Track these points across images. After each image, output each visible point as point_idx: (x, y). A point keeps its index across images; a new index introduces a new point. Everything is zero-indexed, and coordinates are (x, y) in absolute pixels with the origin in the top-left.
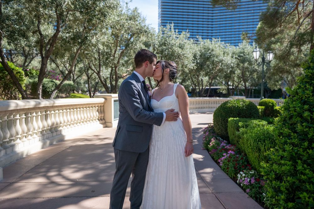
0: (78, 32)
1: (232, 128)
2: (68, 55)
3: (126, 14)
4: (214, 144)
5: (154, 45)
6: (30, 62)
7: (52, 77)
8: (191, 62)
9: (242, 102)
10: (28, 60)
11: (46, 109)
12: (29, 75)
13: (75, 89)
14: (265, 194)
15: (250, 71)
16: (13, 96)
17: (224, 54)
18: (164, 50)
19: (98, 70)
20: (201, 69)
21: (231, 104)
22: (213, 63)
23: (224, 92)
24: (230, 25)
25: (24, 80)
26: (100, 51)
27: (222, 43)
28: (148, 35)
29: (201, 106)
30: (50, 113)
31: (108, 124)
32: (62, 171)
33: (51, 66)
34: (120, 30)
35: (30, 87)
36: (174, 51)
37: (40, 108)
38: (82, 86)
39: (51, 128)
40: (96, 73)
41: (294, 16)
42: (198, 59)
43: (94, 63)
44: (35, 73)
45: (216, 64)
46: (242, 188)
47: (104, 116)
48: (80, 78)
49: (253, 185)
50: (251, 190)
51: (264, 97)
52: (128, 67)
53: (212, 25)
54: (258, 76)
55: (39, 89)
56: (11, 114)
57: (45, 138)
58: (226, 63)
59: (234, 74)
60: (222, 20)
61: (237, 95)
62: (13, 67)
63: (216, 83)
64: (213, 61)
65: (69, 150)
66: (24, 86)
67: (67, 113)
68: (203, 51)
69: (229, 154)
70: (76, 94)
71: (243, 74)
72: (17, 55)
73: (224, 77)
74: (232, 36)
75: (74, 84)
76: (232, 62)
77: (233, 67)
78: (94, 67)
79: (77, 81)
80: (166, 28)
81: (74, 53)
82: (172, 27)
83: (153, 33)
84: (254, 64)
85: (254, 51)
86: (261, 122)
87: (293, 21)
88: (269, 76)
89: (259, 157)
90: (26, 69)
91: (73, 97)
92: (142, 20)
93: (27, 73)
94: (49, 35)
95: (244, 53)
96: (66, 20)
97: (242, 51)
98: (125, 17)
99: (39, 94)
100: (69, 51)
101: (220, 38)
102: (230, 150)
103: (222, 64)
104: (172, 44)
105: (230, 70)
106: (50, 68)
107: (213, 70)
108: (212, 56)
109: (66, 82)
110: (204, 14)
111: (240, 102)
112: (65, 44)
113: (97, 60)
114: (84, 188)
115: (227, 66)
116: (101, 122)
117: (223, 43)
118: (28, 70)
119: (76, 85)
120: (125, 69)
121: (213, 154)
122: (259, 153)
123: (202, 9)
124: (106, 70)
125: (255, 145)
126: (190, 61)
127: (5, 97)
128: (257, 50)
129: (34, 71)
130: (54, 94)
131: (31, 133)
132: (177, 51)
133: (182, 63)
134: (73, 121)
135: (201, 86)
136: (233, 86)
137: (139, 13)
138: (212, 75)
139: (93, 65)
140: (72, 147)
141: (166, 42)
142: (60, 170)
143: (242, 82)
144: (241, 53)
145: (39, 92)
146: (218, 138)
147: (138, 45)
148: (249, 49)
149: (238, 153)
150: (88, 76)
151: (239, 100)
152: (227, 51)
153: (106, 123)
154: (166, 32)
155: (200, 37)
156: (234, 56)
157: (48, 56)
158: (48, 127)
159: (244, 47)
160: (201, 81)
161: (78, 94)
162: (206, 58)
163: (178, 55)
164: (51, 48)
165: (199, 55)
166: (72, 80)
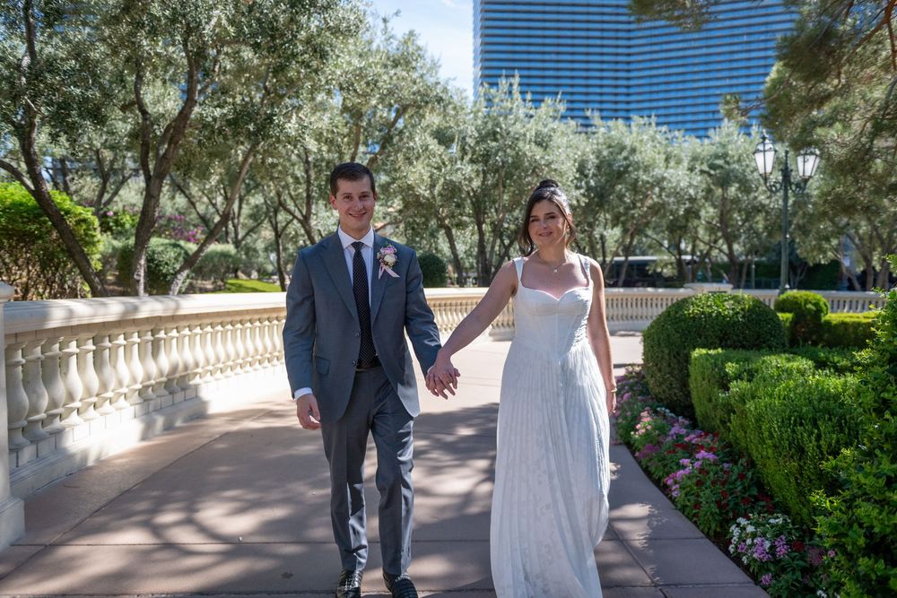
0: (247, 103)
1: (704, 379)
2: (219, 170)
3: (382, 49)
4: (649, 427)
5: (464, 138)
6: (116, 193)
7: (176, 234)
8: (569, 186)
9: (732, 302)
10: (111, 188)
11: (155, 323)
12: (114, 228)
13: (241, 265)
14: (824, 591)
15: (745, 210)
16: (66, 286)
17: (667, 160)
18: (493, 151)
19: (304, 213)
20: (601, 205)
21: (698, 306)
22: (634, 187)
23: (667, 272)
25: (98, 241)
26: (310, 159)
27: (659, 128)
28: (445, 110)
30: (165, 336)
32: (197, 511)
33: (174, 204)
34: (365, 97)
35: (116, 263)
36: (520, 153)
37: (135, 322)
38: (260, 259)
39: (169, 380)
40: (299, 221)
41: (879, 43)
42: (590, 175)
43: (293, 193)
44: (130, 222)
45: (644, 190)
46: (746, 569)
48: (255, 236)
49: (783, 563)
50: (776, 576)
51: (789, 284)
52: (389, 204)
53: (628, 79)
54: (769, 225)
55: (138, 266)
56: (52, 342)
57: (151, 408)
58: (675, 188)
59: (695, 218)
61: (704, 280)
62: (68, 204)
63: (641, 245)
64: (637, 180)
65: (220, 446)
66: (99, 260)
67: (214, 335)
68: (605, 153)
69: (698, 460)
70: (242, 280)
71: (724, 218)
72: (79, 173)
73: (668, 228)
74: (688, 110)
75: (238, 252)
76: (690, 185)
77: (696, 199)
78: (292, 204)
79: (245, 245)
80: (498, 91)
81: (237, 163)
82: (515, 87)
83: (459, 104)
84: (757, 188)
85: (757, 151)
86: (795, 361)
87: (876, 59)
88: (801, 222)
89: (801, 474)
90: (105, 213)
91: (233, 288)
92: (428, 66)
93: (108, 223)
94: (166, 116)
95: (725, 156)
96: (214, 71)
97: (720, 151)
98: (381, 59)
99: (138, 281)
100: (222, 160)
101: (656, 116)
102: (702, 447)
103: (662, 189)
104: (516, 133)
105: (687, 206)
106: (170, 210)
107: (635, 207)
108: (631, 169)
109: (215, 247)
110: (605, 50)
111: (726, 300)
112: (210, 139)
113: (300, 183)
114: (261, 565)
115: (675, 197)
117: (664, 128)
118: (111, 213)
119: (244, 257)
120: (381, 208)
121: (647, 458)
122: (800, 460)
123: (598, 34)
124: (327, 211)
125: (785, 436)
126: (569, 183)
127: (45, 289)
128: (767, 147)
129: (128, 218)
130: (180, 283)
131: (109, 394)
132: (529, 154)
134: (232, 358)
135: (601, 254)
136: (693, 253)
137: (419, 48)
138: (632, 223)
139: (291, 197)
140: (227, 434)
141: (498, 130)
142: (191, 507)
143: (721, 241)
144: (717, 157)
145: (138, 275)
146: (659, 409)
147: (417, 139)
148: (740, 146)
149: (725, 459)
150: (275, 229)
151: (723, 297)
152: (675, 152)
154: (496, 100)
155: (597, 114)
156: (698, 168)
157: (161, 174)
158: (162, 375)
159: (725, 140)
160: (600, 241)
161: (249, 282)
162: (615, 173)
163: (534, 165)
164: (172, 150)
165: (593, 164)
166: (232, 242)
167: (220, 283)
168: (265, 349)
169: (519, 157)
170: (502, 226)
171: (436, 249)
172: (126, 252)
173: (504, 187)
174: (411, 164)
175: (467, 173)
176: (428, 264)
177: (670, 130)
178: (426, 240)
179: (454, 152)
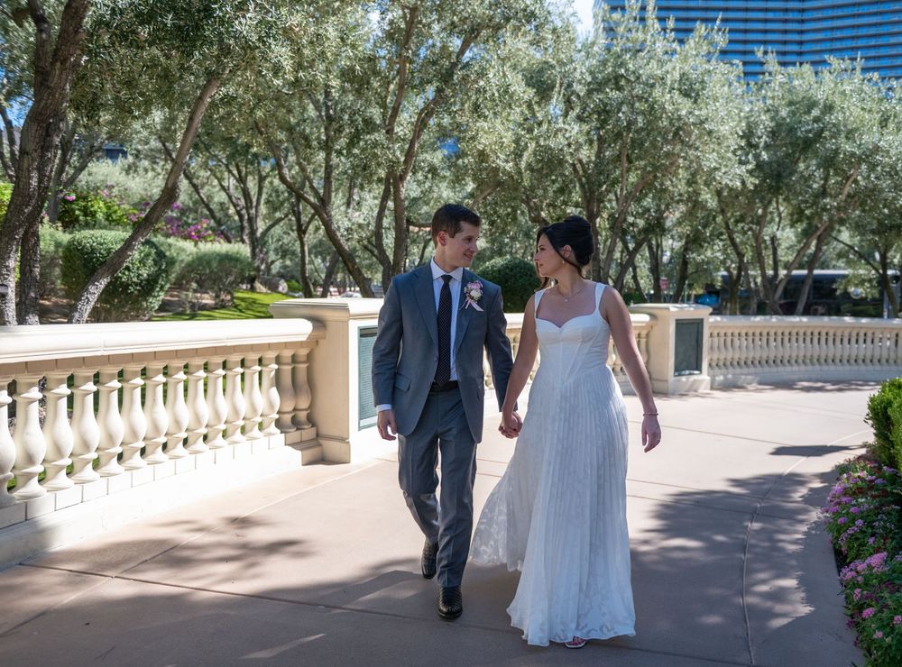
5: (570, 85)
8: (730, 159)
18: (615, 103)
20: (776, 191)
22: (829, 162)
27: (869, 75)
31: (332, 447)
36: (656, 107)
42: (762, 145)
44: (105, 210)
45: (845, 167)
47: (311, 407)
58: (893, 165)
64: (836, 152)
68: (784, 113)
70: (259, 293)
80: (623, 16)
82: (650, 10)
90: (65, 196)
93: (73, 211)
101: (862, 58)
103: (872, 167)
104: (650, 77)
108: (826, 134)
116: (295, 435)
117: (876, 76)
118: (73, 197)
126: (730, 155)
129: (101, 204)
132: (669, 107)
133: (691, 162)
135: (770, 265)
141: (623, 72)
147: (491, 76)
153: (322, 441)
154: (621, 30)
155: (772, 57)
160: (770, 246)
161: (269, 296)
162: (800, 142)
163: (676, 124)
164: (57, 72)
165: (765, 128)
166: (247, 241)
167: (225, 297)
169: (652, 112)
170: (625, 220)
172: (70, 251)
173: (630, 162)
175: (572, 137)
176: (518, 275)
177: (883, 79)
178: (519, 242)
179: (555, 106)
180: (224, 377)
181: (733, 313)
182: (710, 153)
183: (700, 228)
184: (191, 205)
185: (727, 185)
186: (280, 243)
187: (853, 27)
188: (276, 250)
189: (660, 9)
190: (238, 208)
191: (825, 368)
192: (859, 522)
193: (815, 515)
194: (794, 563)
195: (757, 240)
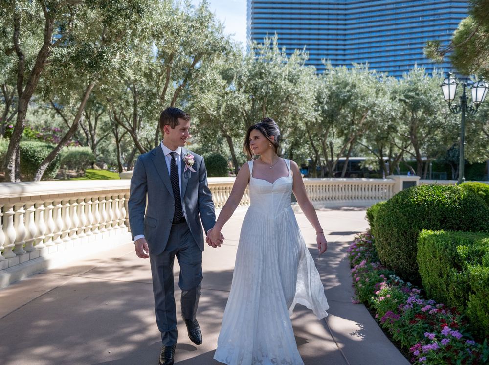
1: (434, 257)
4: (388, 296)
5: (240, 77)
8: (310, 109)
11: (5, 203)
13: (96, 161)
15: (428, 126)
17: (377, 92)
18: (260, 85)
19: (133, 127)
20: (331, 123)
22: (354, 109)
23: (371, 167)
24: (378, 44)
27: (371, 71)
28: (227, 56)
29: (331, 194)
30: (14, 213)
33: (54, 121)
36: (278, 86)
39: (16, 245)
40: (130, 132)
42: (325, 102)
43: (124, 112)
45: (361, 112)
51: (465, 177)
53: (345, 45)
54: (444, 137)
55: (11, 160)
58: (382, 111)
59: (393, 132)
60: (362, 36)
64: (357, 106)
67: (55, 212)
68: (334, 88)
70: (96, 170)
71: (413, 131)
73: (376, 138)
75: (94, 152)
76: (392, 109)
77: (395, 119)
78: (125, 119)
80: (263, 45)
82: (275, 42)
83: (237, 53)
85: (444, 84)
90: (8, 125)
91: (90, 175)
92: (217, 26)
95: (415, 90)
97: (412, 87)
99: (10, 171)
101: (368, 63)
102: (443, 321)
103: (373, 112)
104: (275, 73)
105: (389, 123)
107: (354, 124)
108: (352, 98)
109: (79, 149)
115: (382, 117)
117: (374, 71)
118: (12, 126)
126: (311, 107)
128: (451, 81)
130: (42, 171)
132: (284, 87)
133: (294, 110)
134: (70, 227)
135: (331, 155)
136: (390, 155)
137: (210, 13)
138: (352, 135)
139: (124, 115)
141: (263, 71)
143: (410, 147)
144: (410, 91)
145: (10, 166)
147: (208, 75)
150: (117, 137)
152: (382, 87)
154: (262, 52)
155: (329, 62)
156: (398, 98)
157: (27, 95)
158: (10, 242)
159: (414, 79)
160: (329, 147)
161: (101, 171)
162: (341, 101)
163: (287, 94)
164: (34, 79)
165: (326, 95)
166: (90, 146)
167: (81, 172)
168: (96, 220)
169: (277, 89)
171: (221, 151)
173: (267, 110)
174: (204, 92)
175: (242, 100)
176: (216, 161)
177: (378, 72)
178: (215, 145)
179: (234, 86)
180: (77, 206)
181: (314, 177)
182: (302, 107)
183: (298, 139)
184: (59, 129)
185: (309, 121)
186: (101, 146)
187: (369, 43)
188: (99, 150)
189: (279, 44)
190: (86, 131)
191: (354, 201)
192: (359, 254)
193: (345, 255)
194: (335, 270)
195: (323, 144)
